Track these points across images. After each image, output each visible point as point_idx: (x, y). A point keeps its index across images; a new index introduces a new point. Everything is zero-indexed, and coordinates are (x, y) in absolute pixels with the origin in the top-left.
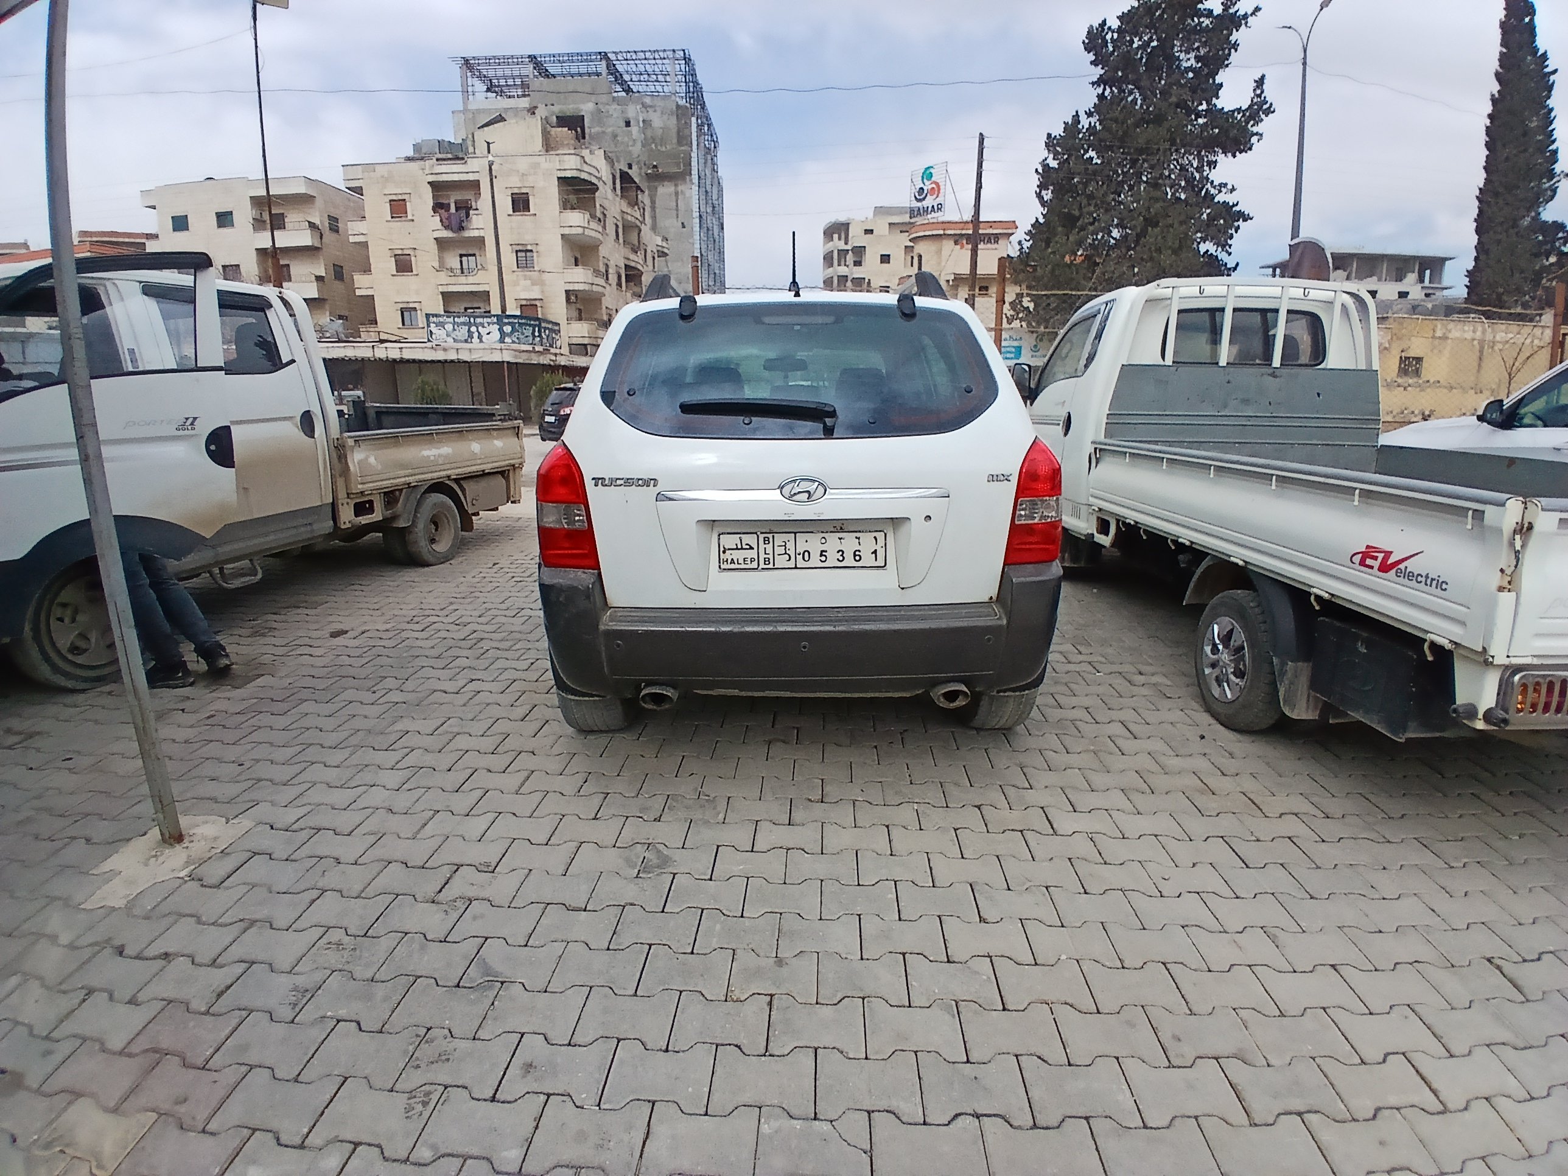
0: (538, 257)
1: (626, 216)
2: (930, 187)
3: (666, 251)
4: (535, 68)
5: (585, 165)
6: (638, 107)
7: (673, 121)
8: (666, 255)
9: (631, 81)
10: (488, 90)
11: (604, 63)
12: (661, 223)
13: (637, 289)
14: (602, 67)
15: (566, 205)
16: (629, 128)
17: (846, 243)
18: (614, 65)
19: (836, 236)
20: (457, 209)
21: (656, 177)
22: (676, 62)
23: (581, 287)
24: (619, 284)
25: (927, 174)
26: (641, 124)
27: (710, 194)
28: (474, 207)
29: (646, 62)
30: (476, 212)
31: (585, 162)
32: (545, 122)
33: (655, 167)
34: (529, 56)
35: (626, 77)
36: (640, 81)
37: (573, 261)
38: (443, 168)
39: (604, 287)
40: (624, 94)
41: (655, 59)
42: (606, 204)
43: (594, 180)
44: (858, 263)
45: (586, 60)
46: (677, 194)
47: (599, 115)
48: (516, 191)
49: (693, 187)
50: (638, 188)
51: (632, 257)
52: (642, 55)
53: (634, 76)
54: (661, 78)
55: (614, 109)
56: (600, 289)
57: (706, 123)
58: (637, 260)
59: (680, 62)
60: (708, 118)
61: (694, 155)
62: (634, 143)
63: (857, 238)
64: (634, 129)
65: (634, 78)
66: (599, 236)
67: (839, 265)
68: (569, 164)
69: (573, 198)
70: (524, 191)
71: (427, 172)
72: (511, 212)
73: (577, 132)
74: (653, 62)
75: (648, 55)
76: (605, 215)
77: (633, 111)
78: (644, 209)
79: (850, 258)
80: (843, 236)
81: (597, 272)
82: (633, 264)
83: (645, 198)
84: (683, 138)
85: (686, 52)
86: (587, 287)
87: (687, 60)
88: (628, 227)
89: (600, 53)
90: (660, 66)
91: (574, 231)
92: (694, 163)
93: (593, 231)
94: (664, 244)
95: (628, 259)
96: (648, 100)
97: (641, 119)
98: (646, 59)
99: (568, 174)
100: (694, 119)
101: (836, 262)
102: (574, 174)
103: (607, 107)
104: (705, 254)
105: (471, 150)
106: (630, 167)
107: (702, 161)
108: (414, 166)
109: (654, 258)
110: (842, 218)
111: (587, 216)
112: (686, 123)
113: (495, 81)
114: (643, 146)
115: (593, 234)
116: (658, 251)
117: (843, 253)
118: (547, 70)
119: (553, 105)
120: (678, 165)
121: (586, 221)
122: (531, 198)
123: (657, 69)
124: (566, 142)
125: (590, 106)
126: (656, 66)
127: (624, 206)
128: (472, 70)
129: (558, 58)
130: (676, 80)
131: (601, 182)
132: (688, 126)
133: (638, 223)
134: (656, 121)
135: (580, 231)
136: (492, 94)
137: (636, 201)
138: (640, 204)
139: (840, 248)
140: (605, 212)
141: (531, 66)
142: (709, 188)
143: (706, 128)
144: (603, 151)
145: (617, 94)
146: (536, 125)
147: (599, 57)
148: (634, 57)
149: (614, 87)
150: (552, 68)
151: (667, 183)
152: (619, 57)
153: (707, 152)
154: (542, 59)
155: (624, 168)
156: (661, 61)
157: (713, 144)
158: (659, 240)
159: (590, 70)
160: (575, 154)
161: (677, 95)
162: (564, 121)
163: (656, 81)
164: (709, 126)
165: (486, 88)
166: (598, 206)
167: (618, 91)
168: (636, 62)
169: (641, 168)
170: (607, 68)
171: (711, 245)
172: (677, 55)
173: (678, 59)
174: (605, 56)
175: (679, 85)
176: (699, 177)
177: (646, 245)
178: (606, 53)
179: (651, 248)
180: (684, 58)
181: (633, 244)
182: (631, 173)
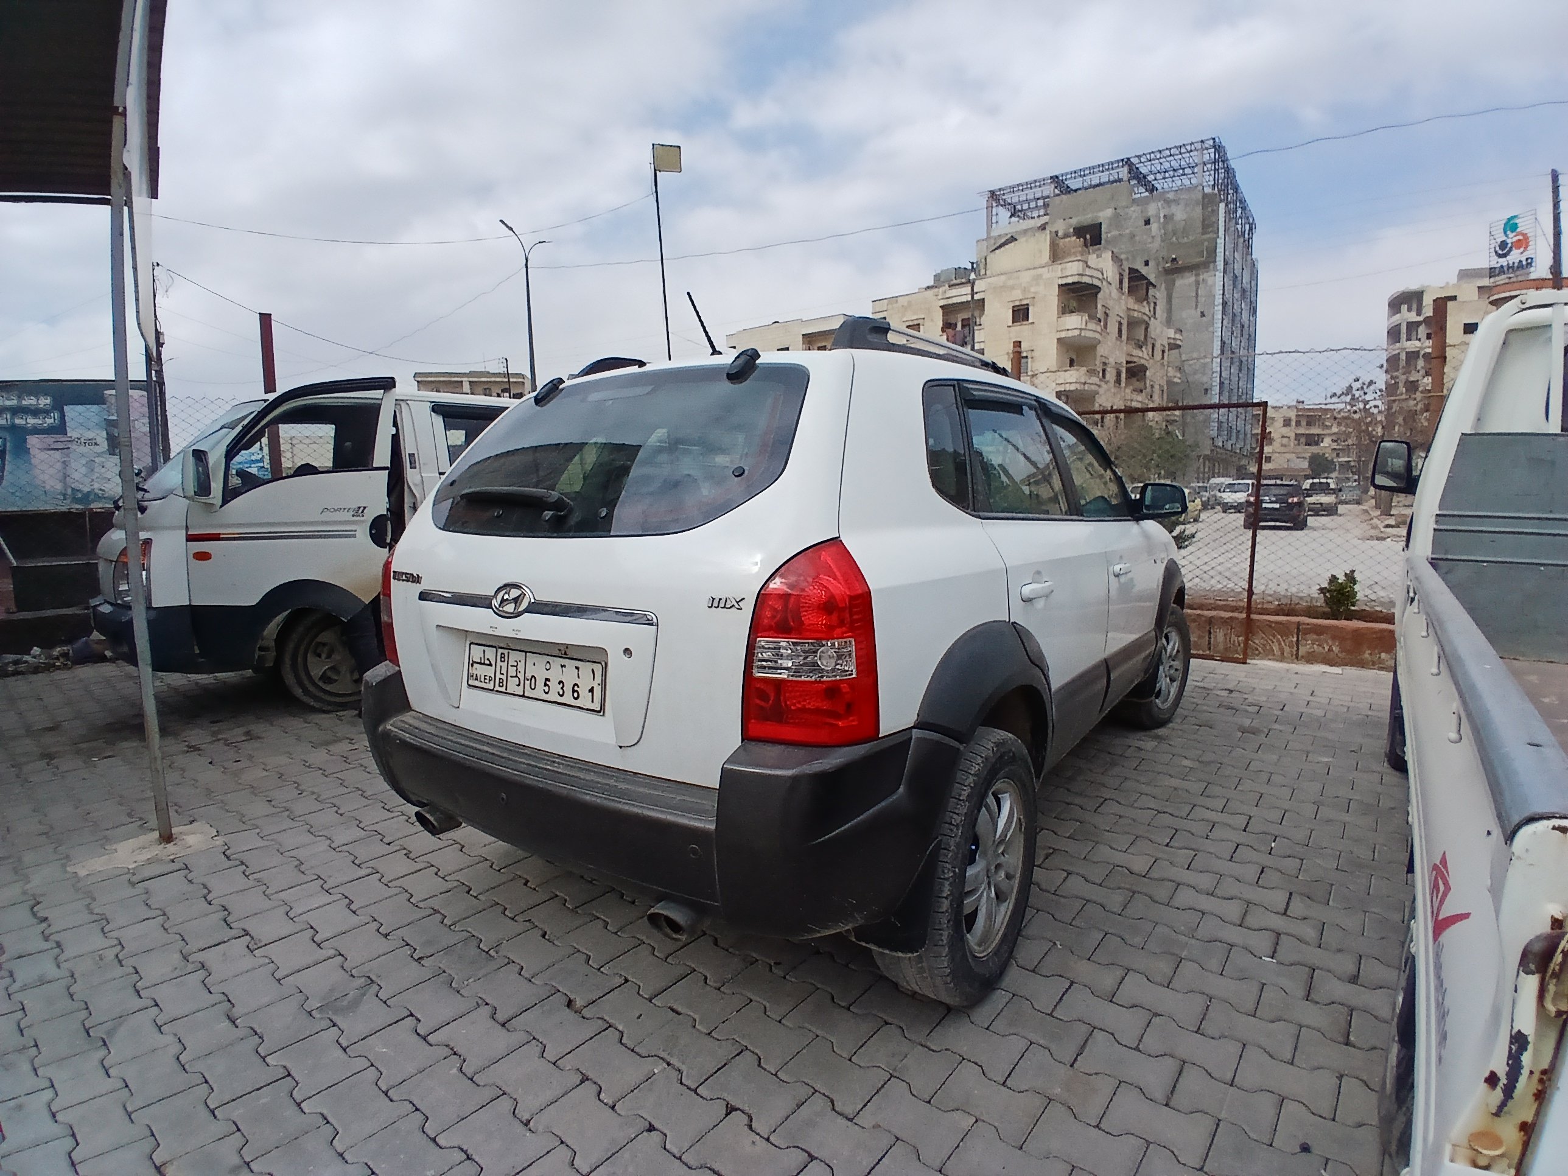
0: (1032, 362)
1: (1132, 313)
2: (1515, 239)
3: (1179, 342)
4: (1056, 187)
5: (1087, 269)
6: (1160, 204)
7: (1199, 210)
8: (1179, 346)
9: (1156, 179)
10: (1012, 215)
11: (1126, 169)
12: (1175, 316)
13: (1139, 385)
14: (1124, 173)
15: (1065, 310)
16: (1148, 227)
17: (1419, 314)
18: (1137, 168)
19: (1404, 307)
20: (963, 326)
21: (1174, 269)
22: (1205, 152)
23: (1073, 387)
24: (1118, 381)
25: (1511, 225)
26: (1162, 220)
27: (1240, 278)
28: (978, 323)
29: (1172, 158)
30: (980, 327)
31: (1087, 266)
32: (1054, 235)
33: (1174, 260)
34: (1051, 177)
35: (1151, 178)
36: (1164, 178)
37: (1068, 361)
38: (954, 292)
39: (1099, 386)
40: (1147, 194)
41: (1181, 153)
42: (1110, 304)
43: (1096, 282)
44: (1431, 336)
45: (1108, 170)
46: (1197, 283)
47: (1118, 219)
48: (1017, 303)
49: (1217, 273)
50: (1150, 284)
51: (1137, 352)
52: (1168, 153)
54: (1188, 171)
55: (1134, 211)
56: (1093, 387)
57: (1238, 206)
58: (1142, 356)
59: (1210, 151)
60: (1242, 202)
61: (1221, 241)
62: (1154, 240)
64: (1154, 226)
65: (1159, 176)
66: (1098, 336)
67: (1409, 339)
68: (1072, 270)
69: (1072, 302)
70: (1025, 302)
71: (940, 297)
72: (1010, 323)
73: (1085, 239)
74: (1180, 156)
75: (1173, 151)
76: (1107, 315)
77: (1152, 210)
78: (1155, 303)
79: (1423, 330)
80: (1414, 306)
81: (1091, 372)
82: (1136, 360)
83: (1159, 294)
84: (1208, 225)
85: (1217, 140)
86: (1078, 387)
87: (1218, 148)
88: (1133, 324)
89: (1123, 160)
90: (1187, 160)
91: (1070, 334)
92: (1220, 250)
93: (1092, 330)
94: (1178, 336)
95: (1132, 355)
96: (1171, 195)
97: (1162, 216)
98: (1171, 155)
99: (1070, 280)
100: (1222, 206)
101: (1404, 336)
102: (1076, 279)
103: (1126, 210)
104: (1228, 341)
105: (983, 272)
106: (1147, 263)
107: (1230, 246)
108: (930, 293)
109: (1163, 352)
110: (1414, 286)
111: (1086, 317)
112: (1213, 211)
113: (1019, 207)
114: (1163, 241)
115: (1091, 334)
116: (1169, 344)
117: (1412, 326)
118: (1068, 187)
119: (1071, 218)
120: (1201, 254)
121: (1084, 323)
122: (1030, 308)
123: (1183, 163)
124: (1073, 251)
125: (1109, 212)
126: (1183, 160)
127: (1131, 303)
128: (997, 200)
129: (1080, 173)
130: (1205, 169)
131: (1105, 283)
132: (1216, 212)
133: (1146, 319)
134: (1179, 214)
135: (1077, 332)
136: (1013, 219)
137: (1146, 298)
138: (1151, 299)
139: (1410, 320)
140: (1107, 311)
141: (1053, 186)
142: (1238, 272)
143: (1239, 211)
144: (1110, 253)
145: (1139, 195)
146: (1045, 239)
147: (1121, 164)
148: (1158, 157)
149: (1136, 189)
150: (1074, 184)
151: (1187, 274)
152: (1143, 160)
153: (1239, 236)
154: (1064, 178)
155: (1139, 266)
156: (1188, 155)
157: (1247, 227)
158: (1171, 333)
159: (1111, 178)
160: (1079, 261)
161: (1205, 184)
162: (1080, 232)
163: (1182, 175)
164: (1244, 209)
165: (1010, 214)
166: (1099, 306)
167: (1142, 192)
168: (1161, 161)
169: (1158, 265)
170: (1130, 173)
171: (1237, 332)
172: (1207, 146)
173: (1207, 149)
174: (1127, 162)
175: (1208, 173)
176: (1226, 263)
177: (1155, 340)
178: (1128, 159)
179: (1161, 342)
180: (1214, 147)
181: (1138, 340)
182: (1144, 271)
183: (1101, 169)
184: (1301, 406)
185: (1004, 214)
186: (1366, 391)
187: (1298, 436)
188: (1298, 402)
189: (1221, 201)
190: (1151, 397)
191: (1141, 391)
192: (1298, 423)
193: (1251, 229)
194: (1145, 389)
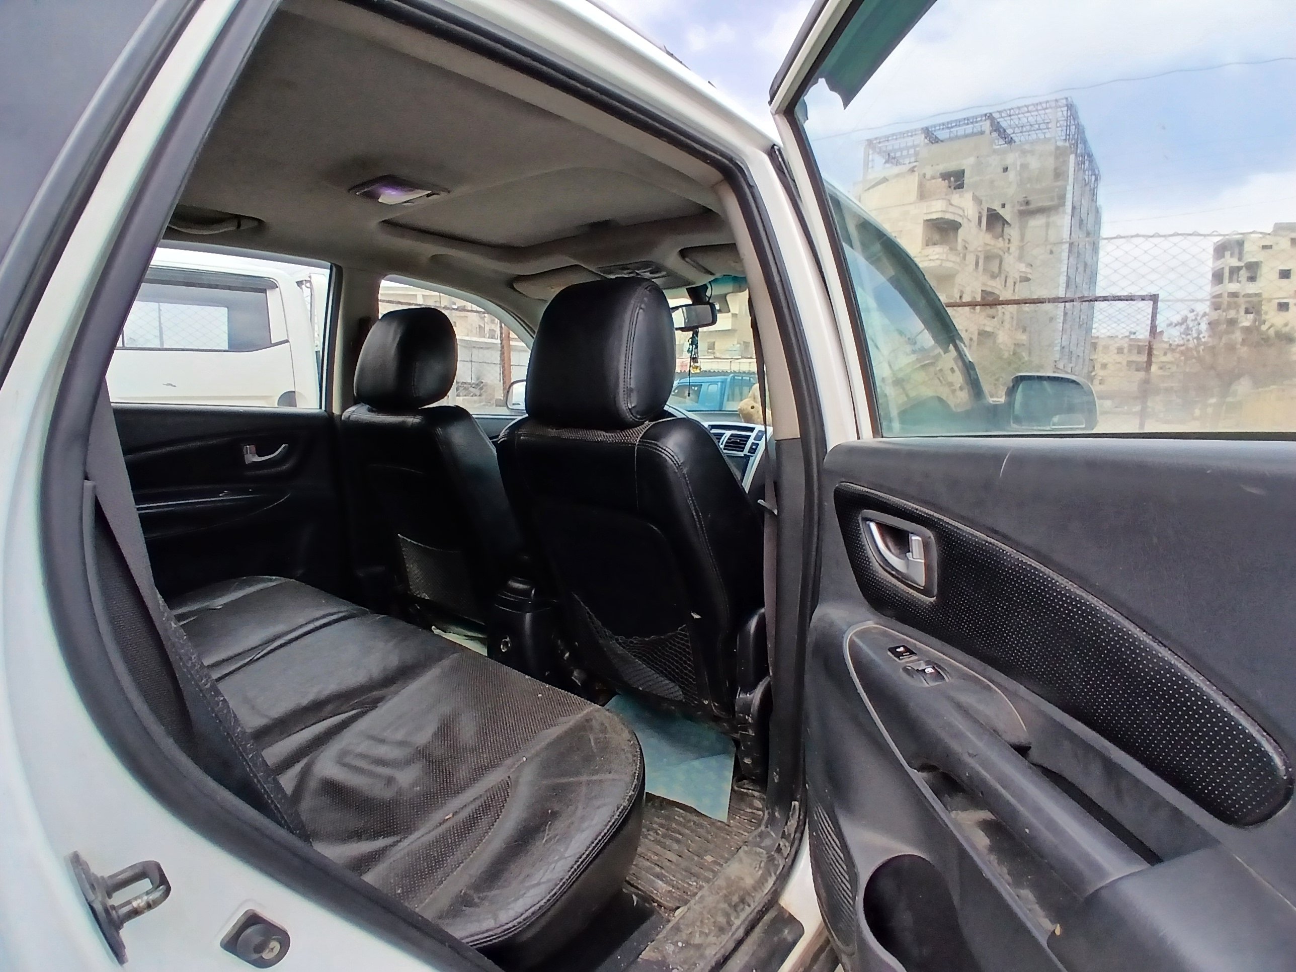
1: (988, 247)
3: (1029, 276)
4: (926, 137)
5: (950, 207)
6: (1017, 154)
7: (1051, 161)
9: (1014, 133)
10: (886, 162)
11: (988, 123)
12: (1027, 253)
14: (986, 126)
15: (929, 242)
16: (1006, 174)
17: (1240, 259)
18: (998, 123)
19: (1227, 254)
21: (1028, 211)
22: (1059, 109)
26: (1018, 168)
27: (1085, 222)
29: (1029, 114)
31: (951, 204)
32: (922, 177)
33: (1028, 203)
34: (922, 129)
35: (1009, 131)
36: (1022, 132)
40: (1006, 145)
41: (1037, 110)
42: (969, 238)
43: (959, 220)
44: (1252, 279)
45: (972, 123)
46: (1048, 225)
47: (979, 166)
49: (1066, 216)
50: (1005, 222)
51: (992, 283)
53: (1017, 129)
54: (1043, 126)
55: (994, 160)
57: (1087, 158)
58: (996, 286)
59: (1063, 109)
60: (1090, 155)
61: (1070, 188)
62: (1010, 185)
63: (1252, 253)
64: (1011, 174)
65: (1017, 130)
66: (957, 267)
67: (1231, 280)
68: (937, 209)
69: (936, 237)
73: (950, 182)
74: (1036, 113)
75: (1030, 108)
76: (966, 248)
77: (1010, 159)
78: (1009, 241)
79: (1244, 274)
80: (1237, 255)
82: (989, 289)
83: (1013, 232)
84: (1059, 174)
85: (1069, 99)
87: (1070, 107)
88: (988, 258)
89: (985, 115)
90: (1043, 116)
91: (932, 264)
92: (1069, 196)
93: (952, 261)
94: (1028, 270)
95: (986, 285)
96: (1027, 147)
97: (1019, 164)
98: (1028, 112)
99: (934, 216)
100: (1072, 157)
101: (1226, 279)
102: (940, 215)
103: (987, 159)
104: (1072, 277)
106: (1003, 206)
107: (1078, 193)
109: (1015, 283)
110: (1237, 235)
111: (947, 249)
112: (1064, 161)
113: (892, 154)
114: (1018, 186)
115: (950, 265)
116: (1020, 277)
117: (1234, 271)
118: (936, 137)
119: (938, 165)
120: (1052, 199)
121: (945, 254)
123: (1039, 119)
124: (938, 191)
125: (971, 160)
126: (1039, 116)
127: (987, 238)
128: (874, 148)
129: (947, 126)
130: (1058, 125)
131: (965, 220)
132: (1066, 163)
133: (1001, 253)
134: (1034, 163)
135: (938, 262)
136: (887, 165)
137: (1002, 235)
138: (1006, 237)
139: (1232, 265)
140: (967, 245)
141: (923, 136)
142: (1084, 216)
143: (1087, 163)
144: (971, 194)
145: (999, 147)
146: (914, 180)
147: (984, 118)
148: (1017, 112)
149: (996, 141)
150: (942, 134)
151: (1038, 216)
152: (1003, 115)
153: (1086, 185)
154: (933, 129)
155: (997, 207)
156: (1043, 112)
157: (1093, 177)
158: (1022, 267)
159: (975, 130)
160: (943, 199)
161: (1057, 138)
162: (945, 176)
163: (1038, 130)
164: (1091, 162)
165: (884, 161)
166: (960, 240)
167: (1000, 144)
168: (1020, 116)
169: (1013, 207)
170: (991, 125)
171: (1081, 269)
172: (1060, 104)
173: (1060, 107)
174: (990, 117)
175: (1060, 129)
176: (1074, 208)
177: (1008, 272)
178: (991, 114)
179: (1014, 275)
180: (1067, 105)
181: (993, 272)
182: (1001, 212)
183: (966, 122)
184: (1132, 337)
185: (879, 160)
186: (1200, 321)
187: (1130, 363)
188: (1131, 333)
189: (1072, 153)
190: (1002, 323)
191: (994, 317)
192: (1130, 351)
193: (1096, 180)
194: (998, 315)
